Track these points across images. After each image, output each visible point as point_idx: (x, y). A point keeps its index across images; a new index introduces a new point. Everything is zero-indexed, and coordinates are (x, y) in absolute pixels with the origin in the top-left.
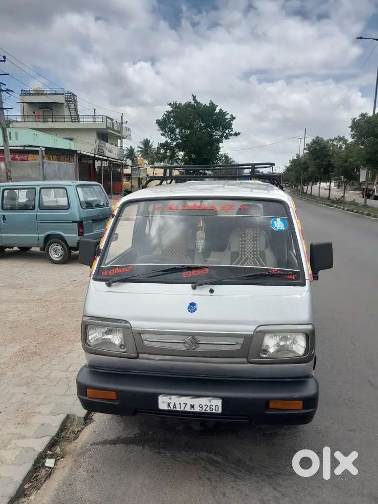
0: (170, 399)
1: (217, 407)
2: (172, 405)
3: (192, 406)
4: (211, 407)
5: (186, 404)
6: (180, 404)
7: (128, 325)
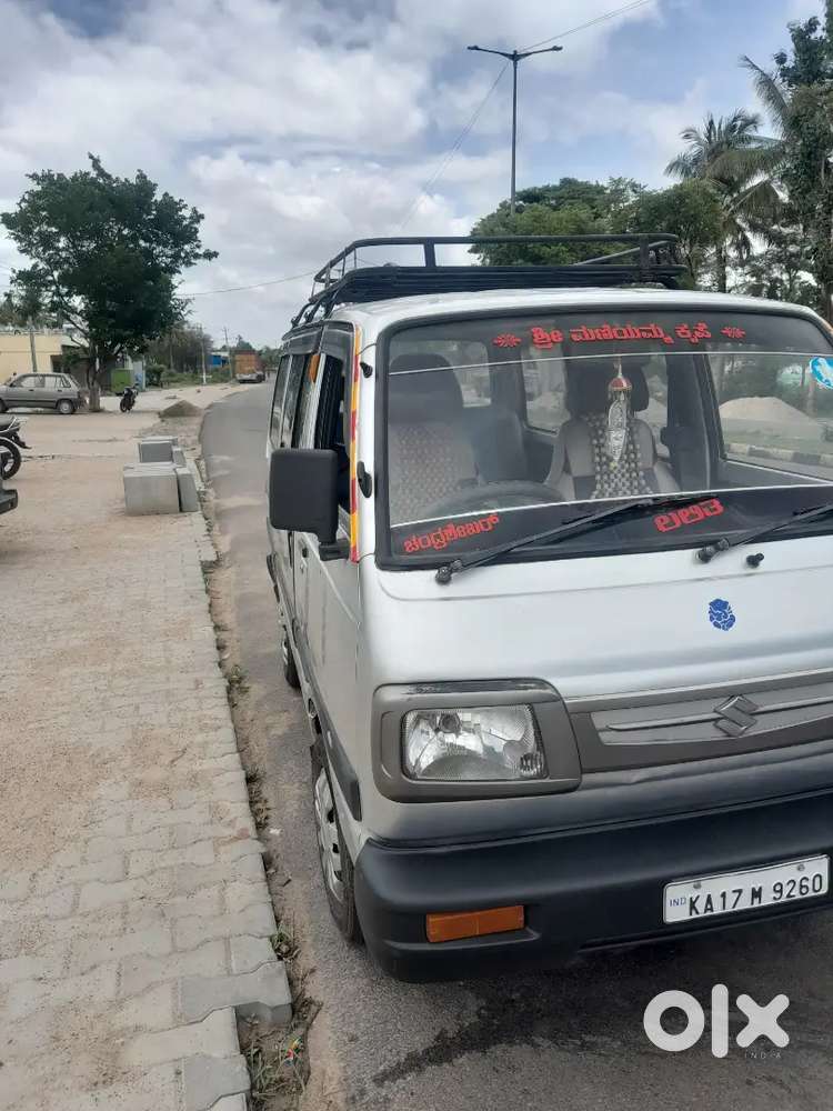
0: (697, 887)
1: (817, 880)
2: (701, 905)
3: (756, 894)
4: (804, 883)
5: (740, 891)
6: (724, 895)
7: (549, 691)
